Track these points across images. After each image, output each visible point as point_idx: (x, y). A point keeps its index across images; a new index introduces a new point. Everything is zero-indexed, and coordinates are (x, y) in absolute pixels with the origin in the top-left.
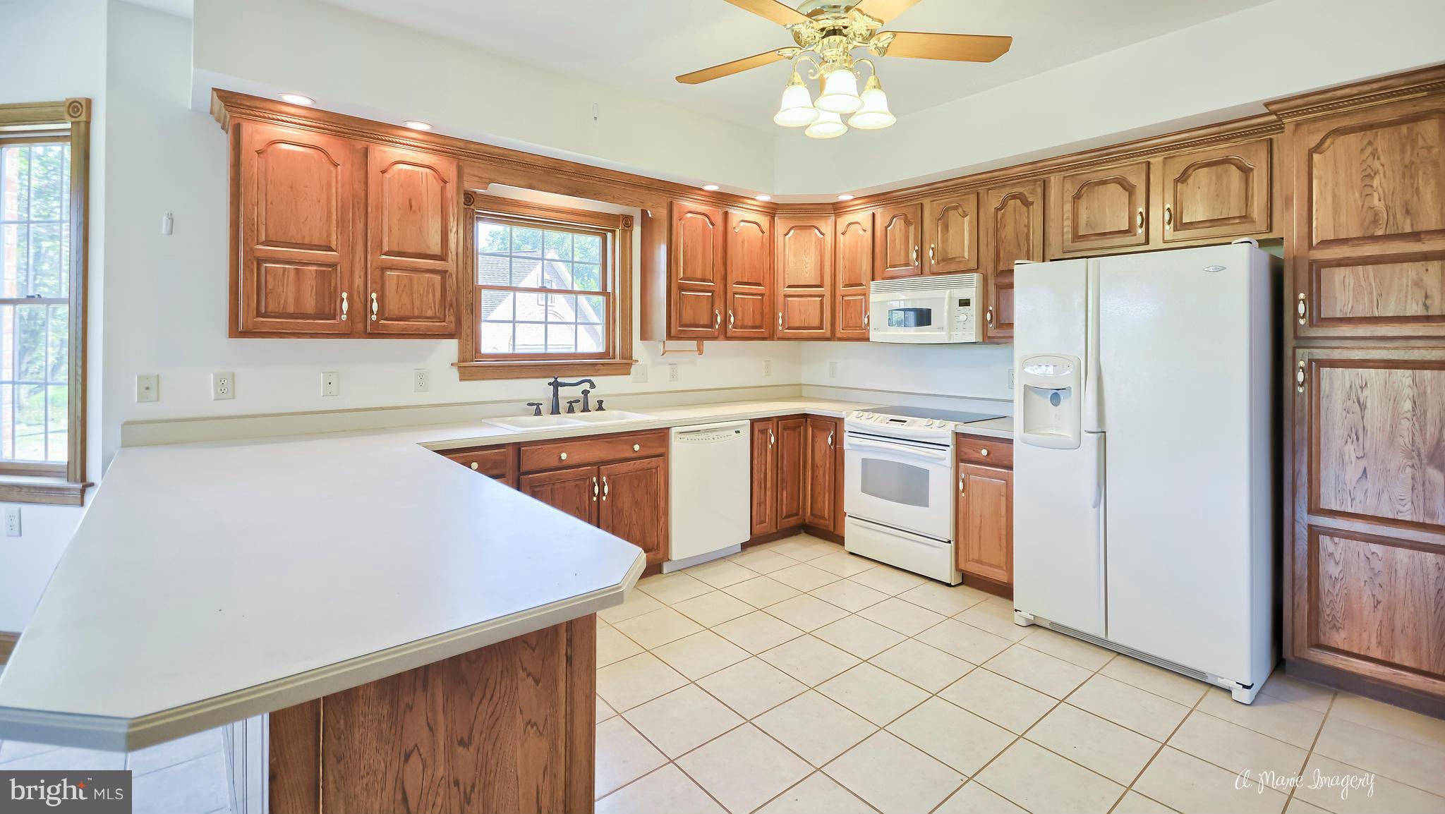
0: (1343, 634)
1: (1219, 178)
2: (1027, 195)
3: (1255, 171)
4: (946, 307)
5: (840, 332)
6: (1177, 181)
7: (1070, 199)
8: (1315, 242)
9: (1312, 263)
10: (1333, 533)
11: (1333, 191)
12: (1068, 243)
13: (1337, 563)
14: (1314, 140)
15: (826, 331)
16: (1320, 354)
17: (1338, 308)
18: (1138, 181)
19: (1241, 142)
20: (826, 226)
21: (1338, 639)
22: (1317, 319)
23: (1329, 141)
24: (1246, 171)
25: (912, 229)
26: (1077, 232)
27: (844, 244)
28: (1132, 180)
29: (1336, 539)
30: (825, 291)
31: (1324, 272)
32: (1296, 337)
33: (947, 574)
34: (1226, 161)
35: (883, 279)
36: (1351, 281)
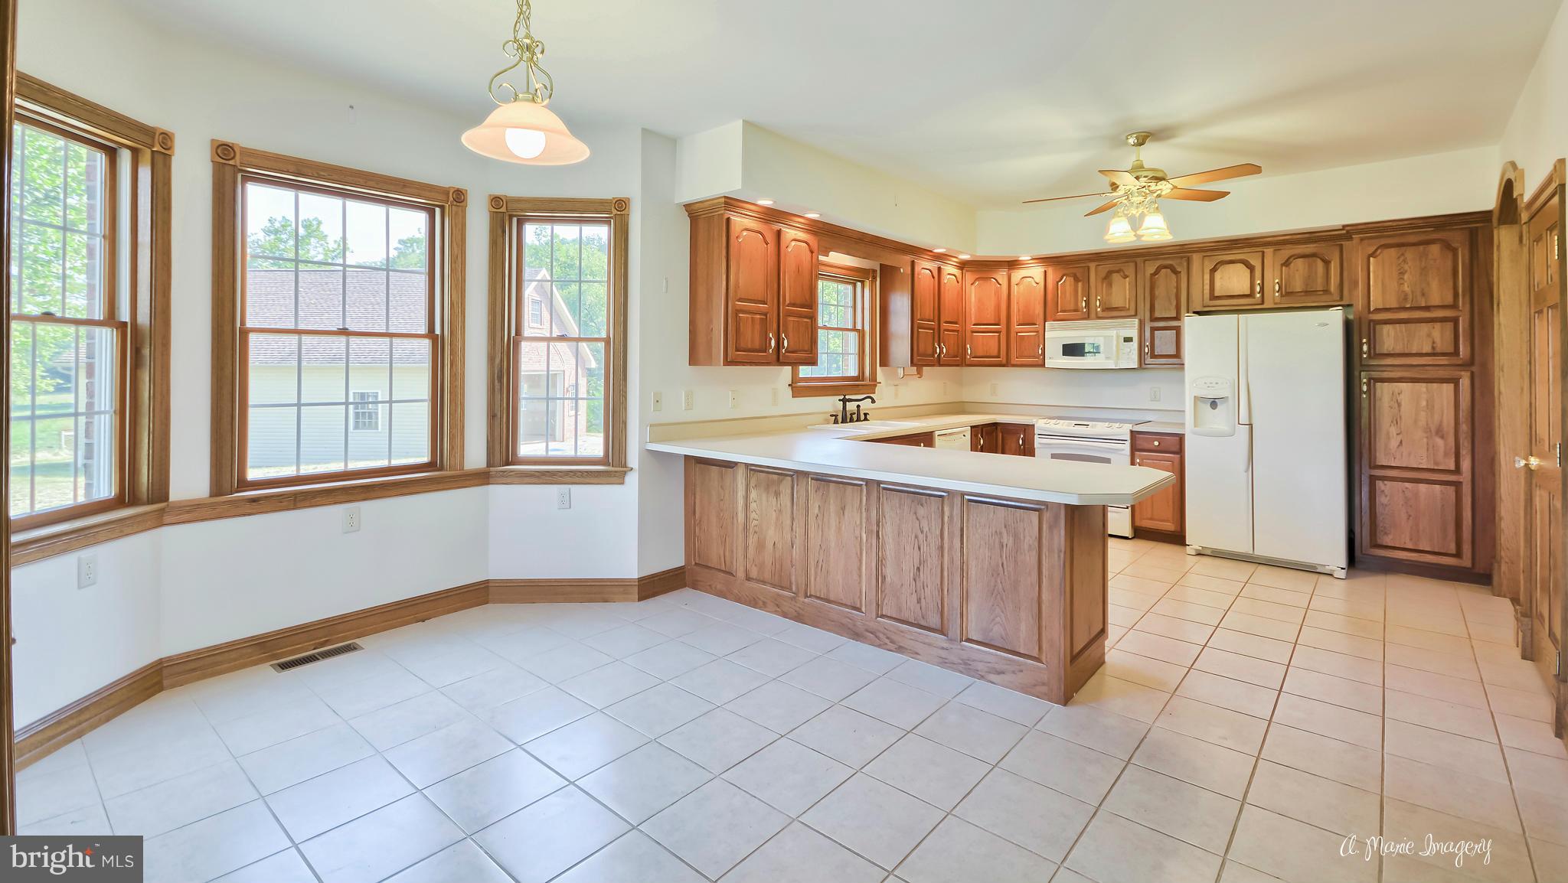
0: (1391, 537)
1: (1310, 266)
2: (1176, 267)
3: (1332, 263)
4: (1115, 342)
5: (1015, 360)
6: (1282, 265)
7: (1208, 271)
8: (1372, 310)
9: (1370, 321)
10: (1384, 478)
11: (1382, 281)
12: (1207, 301)
13: (1386, 496)
14: (1371, 250)
15: (1003, 359)
16: (1375, 374)
17: (1385, 348)
18: (1256, 262)
19: (1323, 244)
20: (1001, 276)
21: (1388, 540)
22: (1374, 354)
23: (1379, 251)
24: (1327, 263)
25: (1080, 284)
26: (1214, 294)
27: (1018, 292)
28: (1252, 262)
29: (1386, 482)
30: (1002, 327)
31: (1378, 327)
32: (1361, 365)
33: (1128, 533)
34: (1314, 255)
35: (1054, 321)
36: (1392, 333)
